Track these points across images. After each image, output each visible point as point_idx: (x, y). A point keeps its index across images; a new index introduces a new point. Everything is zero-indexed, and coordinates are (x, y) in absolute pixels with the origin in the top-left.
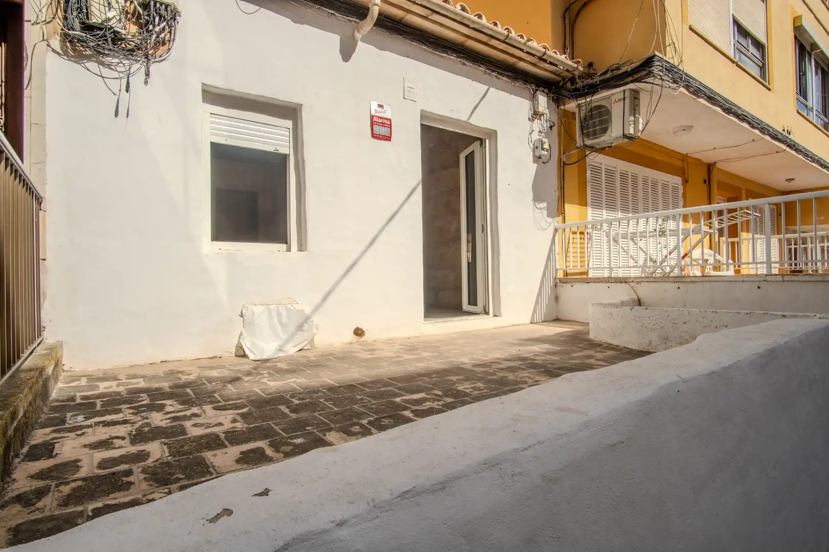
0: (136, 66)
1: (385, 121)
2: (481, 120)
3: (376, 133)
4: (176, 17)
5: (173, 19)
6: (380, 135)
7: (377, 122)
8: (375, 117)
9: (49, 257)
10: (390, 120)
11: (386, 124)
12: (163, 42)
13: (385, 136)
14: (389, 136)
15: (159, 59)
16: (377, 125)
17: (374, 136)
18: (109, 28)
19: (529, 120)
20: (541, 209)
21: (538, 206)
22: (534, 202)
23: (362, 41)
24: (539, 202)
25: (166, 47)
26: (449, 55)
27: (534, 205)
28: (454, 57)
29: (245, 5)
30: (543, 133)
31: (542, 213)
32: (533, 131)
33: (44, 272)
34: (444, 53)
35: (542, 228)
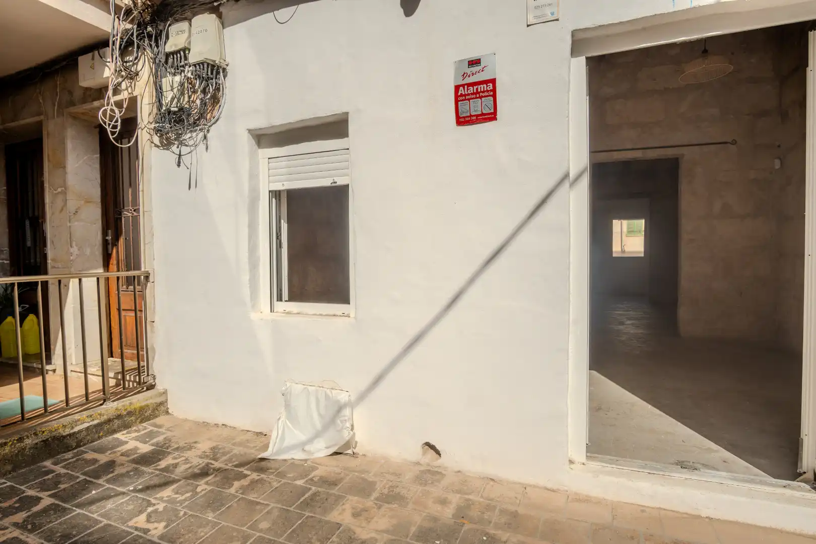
0: (200, 135)
1: (483, 87)
3: (464, 115)
4: (224, 70)
5: (218, 73)
6: (471, 116)
7: (465, 95)
8: (461, 88)
9: (157, 319)
10: (493, 81)
11: (483, 92)
12: (215, 100)
13: (483, 114)
14: (492, 111)
15: (213, 121)
16: (465, 100)
17: (462, 121)
18: (169, 112)
25: (218, 105)
29: (283, 14)
33: (153, 332)
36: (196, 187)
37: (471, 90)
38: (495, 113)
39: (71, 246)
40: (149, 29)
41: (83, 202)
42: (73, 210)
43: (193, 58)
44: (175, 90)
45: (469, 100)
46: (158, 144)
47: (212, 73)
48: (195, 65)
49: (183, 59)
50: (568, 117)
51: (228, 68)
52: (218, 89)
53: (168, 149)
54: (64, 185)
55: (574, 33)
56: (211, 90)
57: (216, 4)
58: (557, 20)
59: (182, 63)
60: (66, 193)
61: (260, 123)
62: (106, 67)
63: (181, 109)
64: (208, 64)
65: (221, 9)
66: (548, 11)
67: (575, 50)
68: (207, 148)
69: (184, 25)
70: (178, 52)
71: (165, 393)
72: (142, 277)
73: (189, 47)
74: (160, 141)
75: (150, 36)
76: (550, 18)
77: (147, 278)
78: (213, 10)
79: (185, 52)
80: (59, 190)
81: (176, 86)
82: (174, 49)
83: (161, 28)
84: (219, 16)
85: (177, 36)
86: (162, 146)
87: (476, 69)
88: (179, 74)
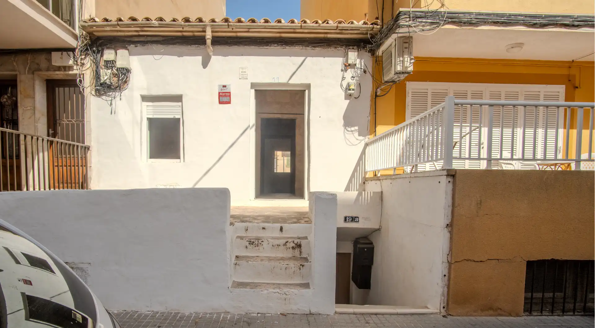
0: (117, 94)
1: (227, 94)
2: (298, 80)
3: (221, 101)
4: (130, 71)
5: (128, 72)
6: (223, 102)
7: (221, 95)
8: (220, 93)
9: (92, 165)
10: (230, 93)
12: (126, 82)
13: (227, 102)
15: (124, 89)
16: (222, 97)
17: (220, 103)
18: (106, 83)
19: (342, 70)
20: (352, 131)
21: (349, 129)
22: (345, 127)
23: (214, 55)
24: (350, 127)
25: (127, 84)
26: (270, 46)
27: (345, 129)
28: (275, 46)
29: (157, 57)
30: (356, 78)
31: (353, 134)
32: (344, 78)
33: (90, 171)
34: (266, 46)
35: (352, 144)
36: (115, 114)
37: (224, 94)
38: (230, 102)
40: (94, 48)
41: (40, 115)
42: (37, 118)
44: (108, 76)
46: (94, 95)
47: (126, 72)
48: (119, 68)
49: (112, 64)
50: (250, 105)
51: (132, 71)
52: (127, 78)
53: (99, 97)
54: (33, 107)
55: (251, 83)
56: (125, 78)
57: (127, 46)
58: (247, 79)
59: (111, 66)
60: (34, 110)
61: (145, 93)
62: (71, 60)
63: (111, 83)
64: (125, 68)
65: (129, 48)
66: (245, 76)
67: (252, 88)
68: (121, 99)
69: (113, 52)
70: (110, 61)
73: (115, 60)
74: (95, 93)
75: (94, 51)
76: (245, 78)
77: (88, 148)
78: (126, 48)
79: (113, 62)
80: (29, 108)
81: (108, 74)
82: (108, 60)
83: (100, 49)
84: (128, 51)
85: (109, 55)
86: (96, 96)
87: (225, 88)
88: (109, 69)
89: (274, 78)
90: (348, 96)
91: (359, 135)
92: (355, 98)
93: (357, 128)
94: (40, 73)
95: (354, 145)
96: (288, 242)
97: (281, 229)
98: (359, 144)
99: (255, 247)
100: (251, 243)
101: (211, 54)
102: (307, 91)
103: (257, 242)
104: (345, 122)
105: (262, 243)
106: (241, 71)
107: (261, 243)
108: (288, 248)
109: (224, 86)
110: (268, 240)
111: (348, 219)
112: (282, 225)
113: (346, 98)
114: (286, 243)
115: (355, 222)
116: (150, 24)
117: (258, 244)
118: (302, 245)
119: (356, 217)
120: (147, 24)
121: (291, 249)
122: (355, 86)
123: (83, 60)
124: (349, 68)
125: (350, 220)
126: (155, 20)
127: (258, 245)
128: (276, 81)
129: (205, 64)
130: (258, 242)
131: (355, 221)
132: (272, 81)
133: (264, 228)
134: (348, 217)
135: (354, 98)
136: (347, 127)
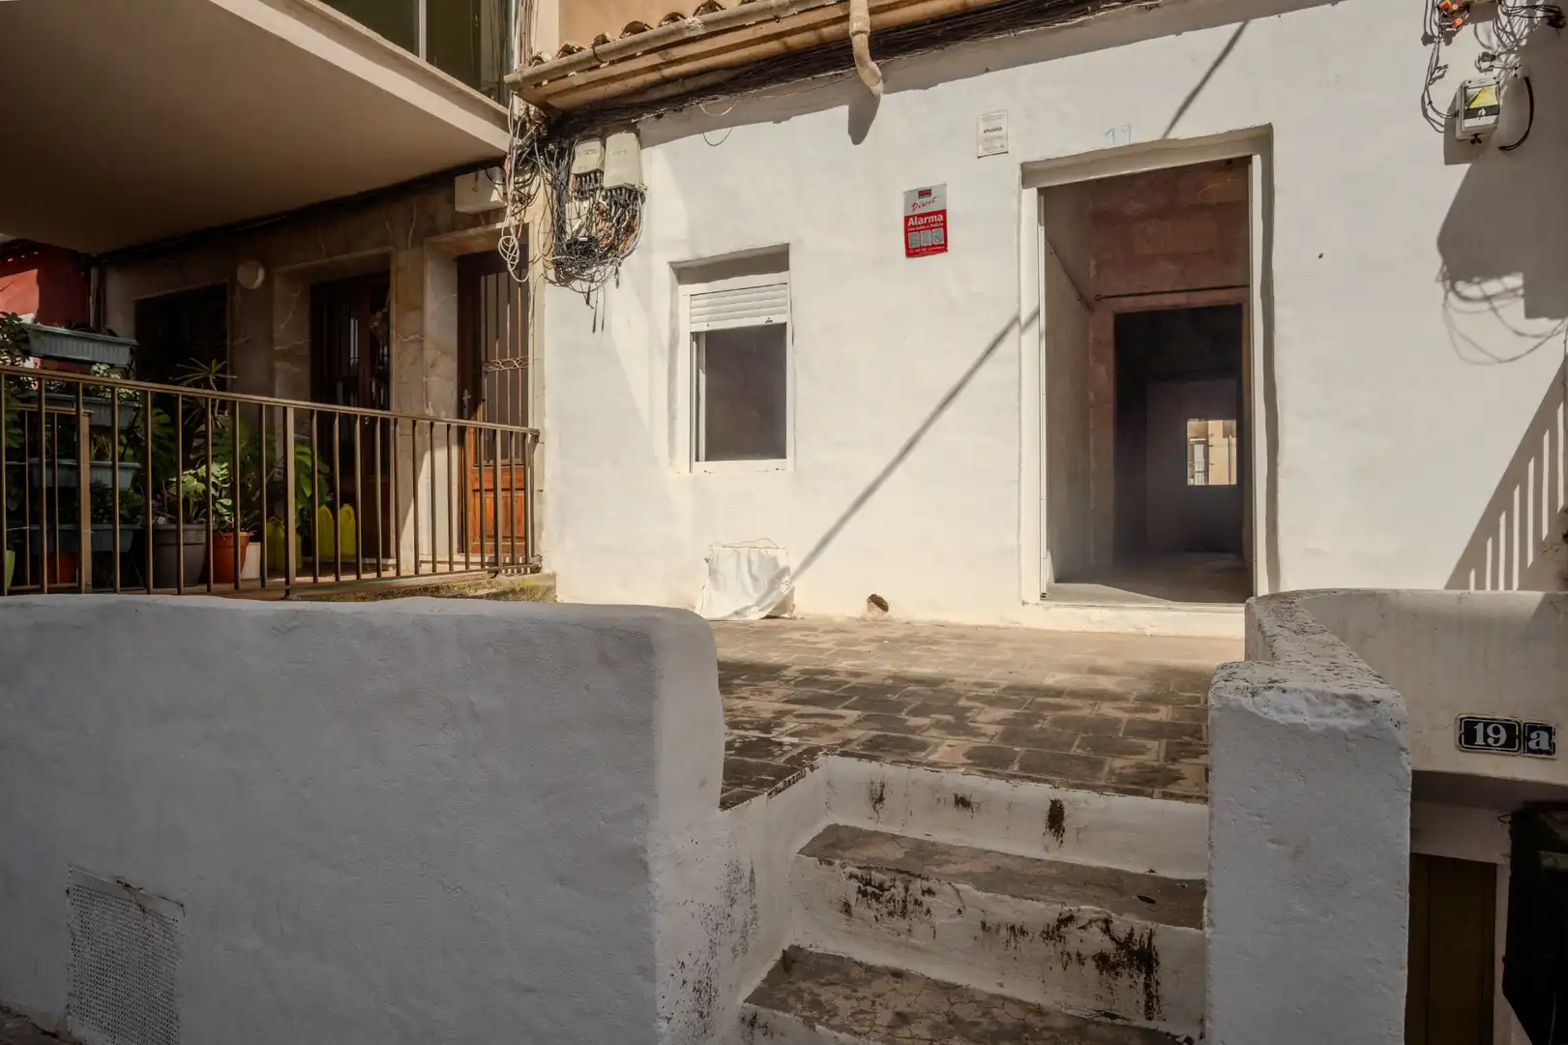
0: (609, 268)
1: (933, 218)
2: (1214, 118)
3: (913, 247)
4: (642, 194)
5: (636, 199)
6: (921, 247)
7: (915, 226)
8: (911, 219)
9: (546, 488)
10: (943, 212)
11: (934, 223)
12: (630, 229)
13: (933, 246)
14: (943, 242)
15: (627, 252)
16: (916, 231)
17: (912, 252)
18: (576, 242)
19: (1427, 39)
20: (1487, 298)
21: (1472, 291)
22: (1448, 283)
23: (887, 91)
24: (1476, 279)
25: (633, 235)
26: (1093, 12)
27: (1447, 292)
28: (1114, 7)
29: (715, 135)
30: (1503, 58)
31: (1494, 310)
32: (1440, 68)
33: (541, 503)
34: (1077, 17)
35: (1492, 356)
36: (602, 328)
37: (922, 221)
38: (945, 245)
39: (427, 406)
40: (551, 146)
41: (439, 353)
42: (430, 361)
43: (608, 182)
44: (584, 218)
45: (919, 231)
46: (555, 280)
47: (629, 197)
48: (611, 191)
49: (593, 181)
50: (1019, 247)
51: (647, 193)
52: (633, 217)
53: (566, 286)
54: (421, 332)
55: (1023, 166)
56: (627, 217)
57: (633, 121)
58: (1007, 152)
59: (591, 187)
60: (421, 341)
61: (682, 255)
62: (495, 191)
63: (591, 239)
64: (626, 189)
65: (638, 126)
66: (998, 143)
67: (1026, 182)
68: (618, 284)
69: (596, 144)
70: (589, 174)
71: (553, 577)
72: (530, 436)
73: (602, 169)
74: (556, 276)
75: (551, 155)
76: (999, 150)
77: (536, 438)
78: (631, 128)
79: (596, 174)
80: (411, 337)
81: (584, 212)
82: (583, 171)
83: (565, 146)
84: (638, 135)
85: (586, 156)
86: (559, 282)
87: (925, 200)
88: (587, 198)
89: (1112, 130)
90: (1464, 146)
91: (1531, 313)
92: (1503, 148)
93: (1515, 281)
94: (434, 239)
95: (1500, 361)
96: (1070, 919)
97: (1056, 817)
98: (1528, 356)
99: (891, 914)
100: (871, 891)
101: (878, 88)
102: (1257, 161)
103: (898, 892)
104: (1446, 262)
105: (927, 899)
106: (982, 129)
107: (921, 898)
108: (1074, 957)
109: (925, 193)
110: (957, 891)
111: (1486, 736)
112: (1063, 794)
113: (1450, 159)
114: (1058, 928)
115: (1530, 751)
116: (680, 31)
117: (904, 901)
118: (1162, 959)
119: (1533, 728)
120: (672, 33)
121: (1090, 964)
122: (1499, 90)
123: (529, 185)
124: (1464, 23)
125: (1497, 741)
126: (694, 15)
127: (905, 907)
128: (1122, 141)
129: (858, 130)
130: (907, 889)
131: (1532, 745)
132: (1108, 143)
133: (962, 802)
134: (1486, 725)
135: (1500, 152)
136: (1457, 280)
